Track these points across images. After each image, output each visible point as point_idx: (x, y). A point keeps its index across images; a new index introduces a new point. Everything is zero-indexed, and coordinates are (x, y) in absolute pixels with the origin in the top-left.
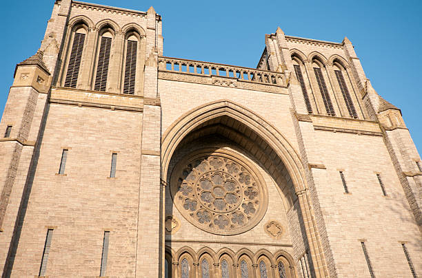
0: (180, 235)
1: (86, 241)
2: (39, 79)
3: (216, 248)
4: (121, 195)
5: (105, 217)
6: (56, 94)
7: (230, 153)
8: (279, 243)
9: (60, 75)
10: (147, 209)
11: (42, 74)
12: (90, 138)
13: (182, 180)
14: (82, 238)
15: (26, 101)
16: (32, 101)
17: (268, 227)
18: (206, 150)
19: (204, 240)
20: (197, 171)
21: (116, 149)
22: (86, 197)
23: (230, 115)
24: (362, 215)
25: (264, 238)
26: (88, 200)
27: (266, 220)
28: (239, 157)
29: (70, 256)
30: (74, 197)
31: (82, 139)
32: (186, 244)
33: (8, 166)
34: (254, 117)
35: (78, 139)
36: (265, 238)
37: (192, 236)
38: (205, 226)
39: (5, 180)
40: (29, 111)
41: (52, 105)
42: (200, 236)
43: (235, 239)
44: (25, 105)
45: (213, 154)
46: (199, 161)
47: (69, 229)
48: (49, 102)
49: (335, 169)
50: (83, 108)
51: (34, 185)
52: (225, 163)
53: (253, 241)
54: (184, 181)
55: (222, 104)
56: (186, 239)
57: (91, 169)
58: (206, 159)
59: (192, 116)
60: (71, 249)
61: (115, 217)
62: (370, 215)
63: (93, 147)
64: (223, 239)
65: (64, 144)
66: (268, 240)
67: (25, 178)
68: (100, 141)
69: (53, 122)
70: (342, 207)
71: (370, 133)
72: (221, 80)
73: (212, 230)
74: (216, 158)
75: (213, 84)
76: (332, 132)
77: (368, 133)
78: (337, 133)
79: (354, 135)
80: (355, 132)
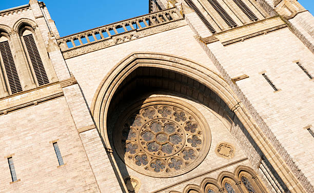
3: (180, 189)
4: (76, 177)
7: (158, 99)
8: (234, 161)
10: (105, 180)
12: (27, 138)
13: (125, 141)
17: (219, 151)
19: (167, 186)
20: (134, 128)
21: (54, 138)
23: (143, 65)
24: (298, 104)
25: (219, 162)
27: (214, 146)
28: (167, 99)
34: (165, 58)
35: (17, 143)
38: (162, 173)
42: (162, 184)
43: (193, 174)
45: (143, 106)
46: (132, 118)
49: (257, 73)
50: (10, 114)
52: (157, 110)
53: (210, 169)
54: (127, 141)
55: (132, 58)
57: (39, 166)
58: (138, 113)
59: (109, 81)
62: (306, 101)
63: (33, 145)
65: (6, 153)
66: (223, 162)
68: (37, 137)
70: (278, 105)
71: (275, 28)
72: (121, 37)
73: (170, 174)
74: (146, 108)
75: (116, 44)
76: (241, 42)
77: (273, 29)
78: (246, 41)
79: (261, 36)
80: (261, 33)
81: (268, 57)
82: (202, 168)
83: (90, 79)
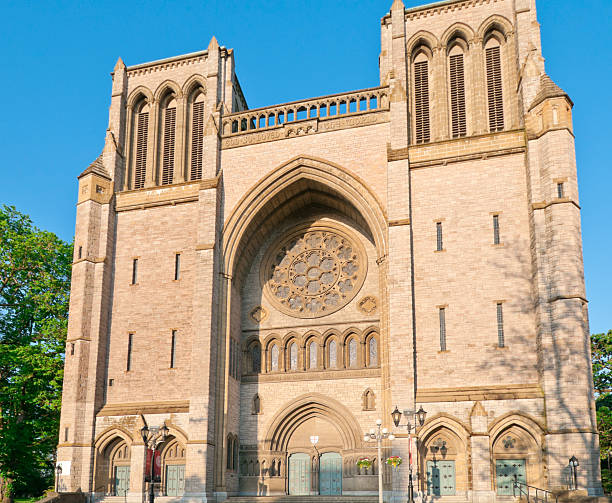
0: (268, 323)
1: (158, 341)
2: (98, 189)
3: (302, 332)
4: (185, 295)
5: (172, 318)
6: (122, 200)
7: (328, 224)
8: (371, 319)
9: (126, 177)
10: (200, 306)
11: (101, 182)
12: (156, 243)
13: (274, 267)
14: (156, 338)
15: (87, 217)
16: (94, 216)
17: (362, 304)
18: (300, 227)
19: (292, 325)
20: (291, 254)
21: (179, 249)
22: (156, 302)
23: (307, 176)
24: (452, 275)
25: (355, 316)
26: (158, 304)
27: (360, 297)
29: (147, 355)
30: (146, 304)
31: (148, 245)
32: (273, 331)
33: (83, 286)
35: (146, 245)
36: (357, 315)
37: (279, 323)
38: (294, 312)
39: (83, 298)
40: (93, 228)
41: (119, 215)
42: (287, 322)
43: (322, 321)
44: (88, 222)
45: (310, 230)
46: (293, 242)
47: (144, 333)
48: (114, 212)
49: (431, 220)
51: (114, 299)
52: (323, 238)
53: (341, 321)
54: (277, 267)
55: (296, 163)
56: (273, 326)
57: (158, 275)
58: (302, 237)
60: (148, 348)
61: (180, 317)
62: (464, 274)
63: (159, 251)
64: (311, 322)
65: (134, 254)
66: (359, 317)
67: (100, 293)
68: (164, 244)
69: (122, 233)
70: (427, 271)
71: (503, 152)
72: (295, 127)
73: (302, 315)
74: (313, 233)
75: (287, 136)
76: (442, 166)
77: (500, 153)
78: (449, 165)
79: (476, 162)
80: (477, 156)
81: (464, 197)
82: (334, 318)
83: (238, 183)
